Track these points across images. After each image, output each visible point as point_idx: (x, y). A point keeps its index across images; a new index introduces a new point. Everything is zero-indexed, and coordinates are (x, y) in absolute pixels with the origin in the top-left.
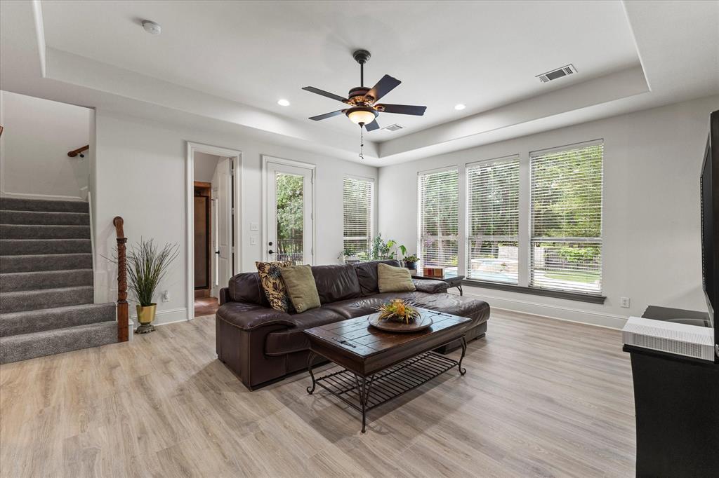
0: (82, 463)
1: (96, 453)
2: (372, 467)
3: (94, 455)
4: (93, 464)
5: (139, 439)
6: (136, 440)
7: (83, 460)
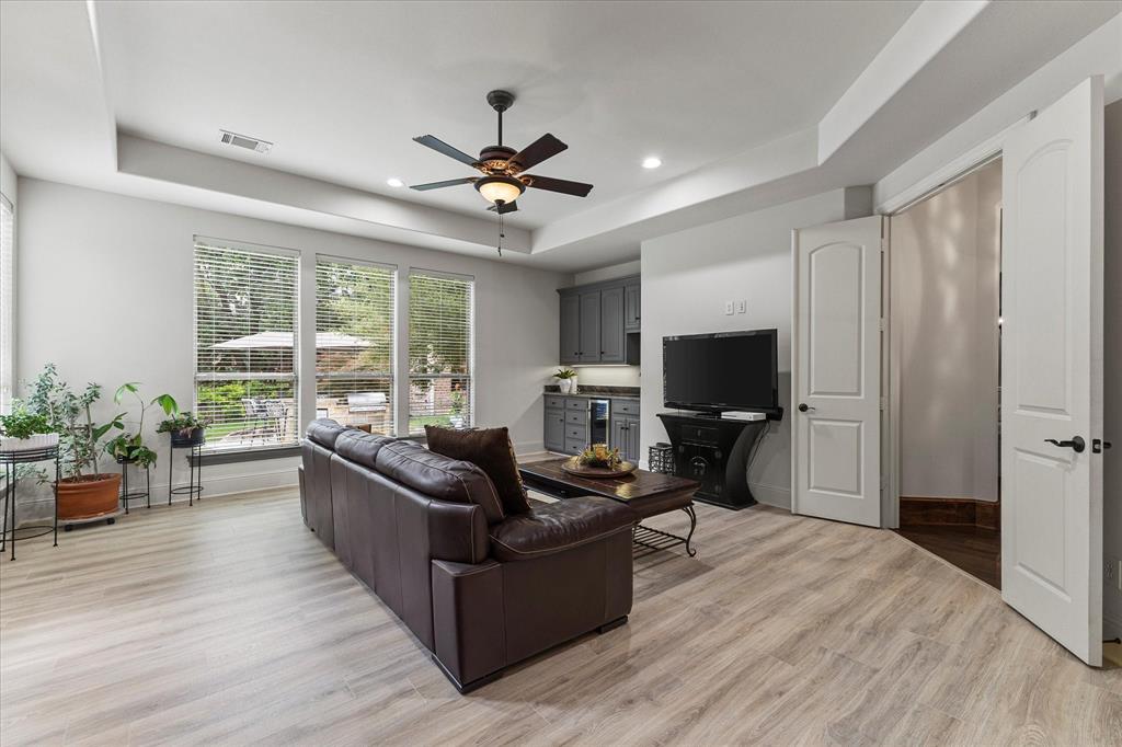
0: (860, 729)
1: (835, 725)
2: (733, 556)
3: (841, 724)
4: (853, 714)
5: (781, 694)
6: (784, 697)
7: (856, 731)
